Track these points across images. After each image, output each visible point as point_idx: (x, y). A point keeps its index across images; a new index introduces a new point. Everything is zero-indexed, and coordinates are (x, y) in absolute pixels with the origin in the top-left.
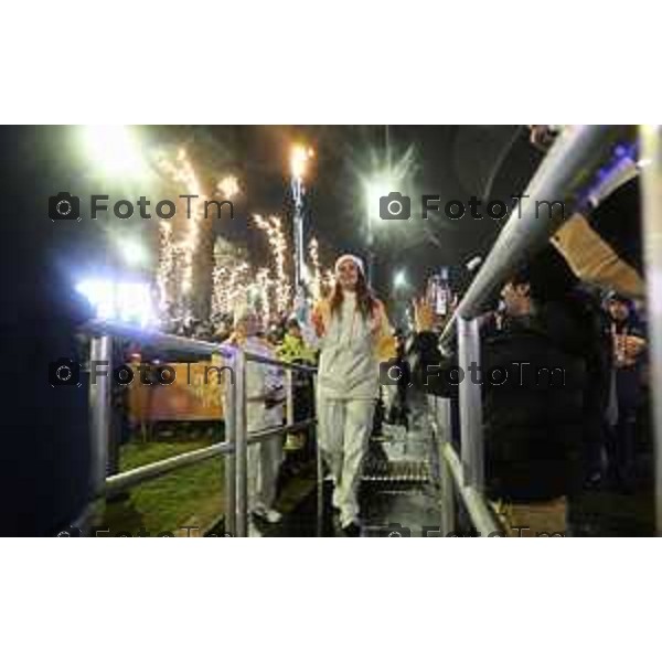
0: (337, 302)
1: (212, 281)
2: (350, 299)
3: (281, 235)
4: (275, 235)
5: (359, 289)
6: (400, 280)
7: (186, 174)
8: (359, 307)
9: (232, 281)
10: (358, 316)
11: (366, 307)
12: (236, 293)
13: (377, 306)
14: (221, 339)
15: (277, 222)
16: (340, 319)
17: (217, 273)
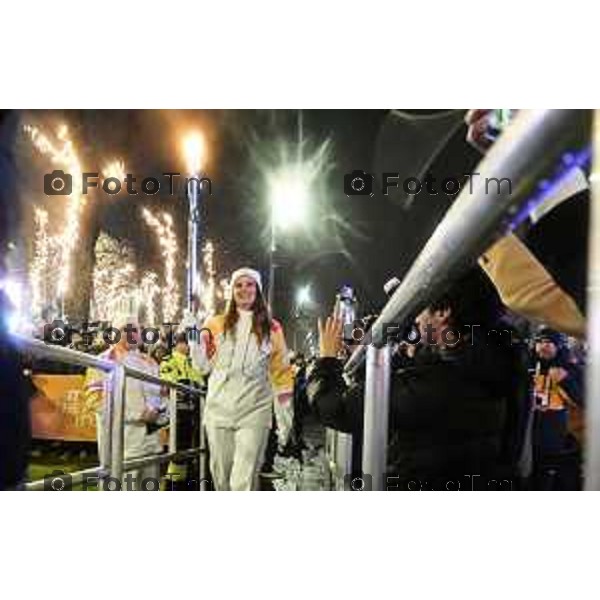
0: (232, 321)
1: (92, 283)
2: (246, 318)
3: (172, 235)
4: (166, 235)
5: (257, 308)
6: (304, 296)
7: (67, 155)
8: (254, 330)
9: (115, 284)
10: (254, 338)
11: (262, 328)
12: (119, 298)
13: (275, 329)
14: (98, 350)
15: (168, 218)
16: (234, 340)
17: (98, 274)
